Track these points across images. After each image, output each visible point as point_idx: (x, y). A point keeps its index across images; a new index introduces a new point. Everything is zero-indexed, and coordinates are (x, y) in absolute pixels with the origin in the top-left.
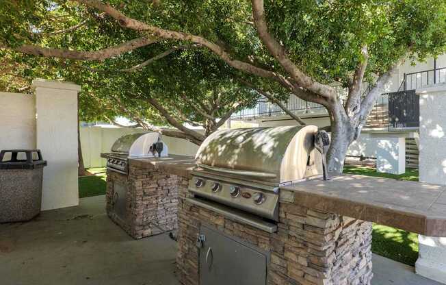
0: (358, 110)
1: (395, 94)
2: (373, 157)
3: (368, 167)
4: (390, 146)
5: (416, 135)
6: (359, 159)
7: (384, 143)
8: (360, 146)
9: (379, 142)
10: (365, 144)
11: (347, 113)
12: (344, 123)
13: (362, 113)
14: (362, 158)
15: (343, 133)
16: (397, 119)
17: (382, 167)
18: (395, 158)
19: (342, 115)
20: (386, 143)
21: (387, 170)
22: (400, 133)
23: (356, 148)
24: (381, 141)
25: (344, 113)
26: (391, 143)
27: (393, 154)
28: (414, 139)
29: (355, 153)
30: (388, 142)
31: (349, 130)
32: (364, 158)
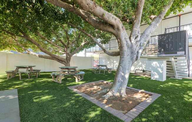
0: (139, 39)
1: (161, 35)
2: (149, 70)
3: (146, 76)
4: (158, 65)
5: (173, 59)
6: (142, 71)
7: (155, 63)
8: (143, 65)
9: (152, 63)
10: (145, 64)
11: (130, 41)
12: (128, 47)
13: (142, 41)
14: (144, 71)
15: (127, 56)
16: (162, 50)
17: (153, 77)
18: (161, 72)
19: (127, 41)
20: (156, 64)
21: (156, 79)
22: (164, 58)
23: (141, 66)
24: (153, 62)
25: (128, 40)
26: (158, 63)
27: (160, 70)
28: (171, 62)
29: (141, 68)
30: (157, 63)
31: (132, 53)
32: (145, 71)
